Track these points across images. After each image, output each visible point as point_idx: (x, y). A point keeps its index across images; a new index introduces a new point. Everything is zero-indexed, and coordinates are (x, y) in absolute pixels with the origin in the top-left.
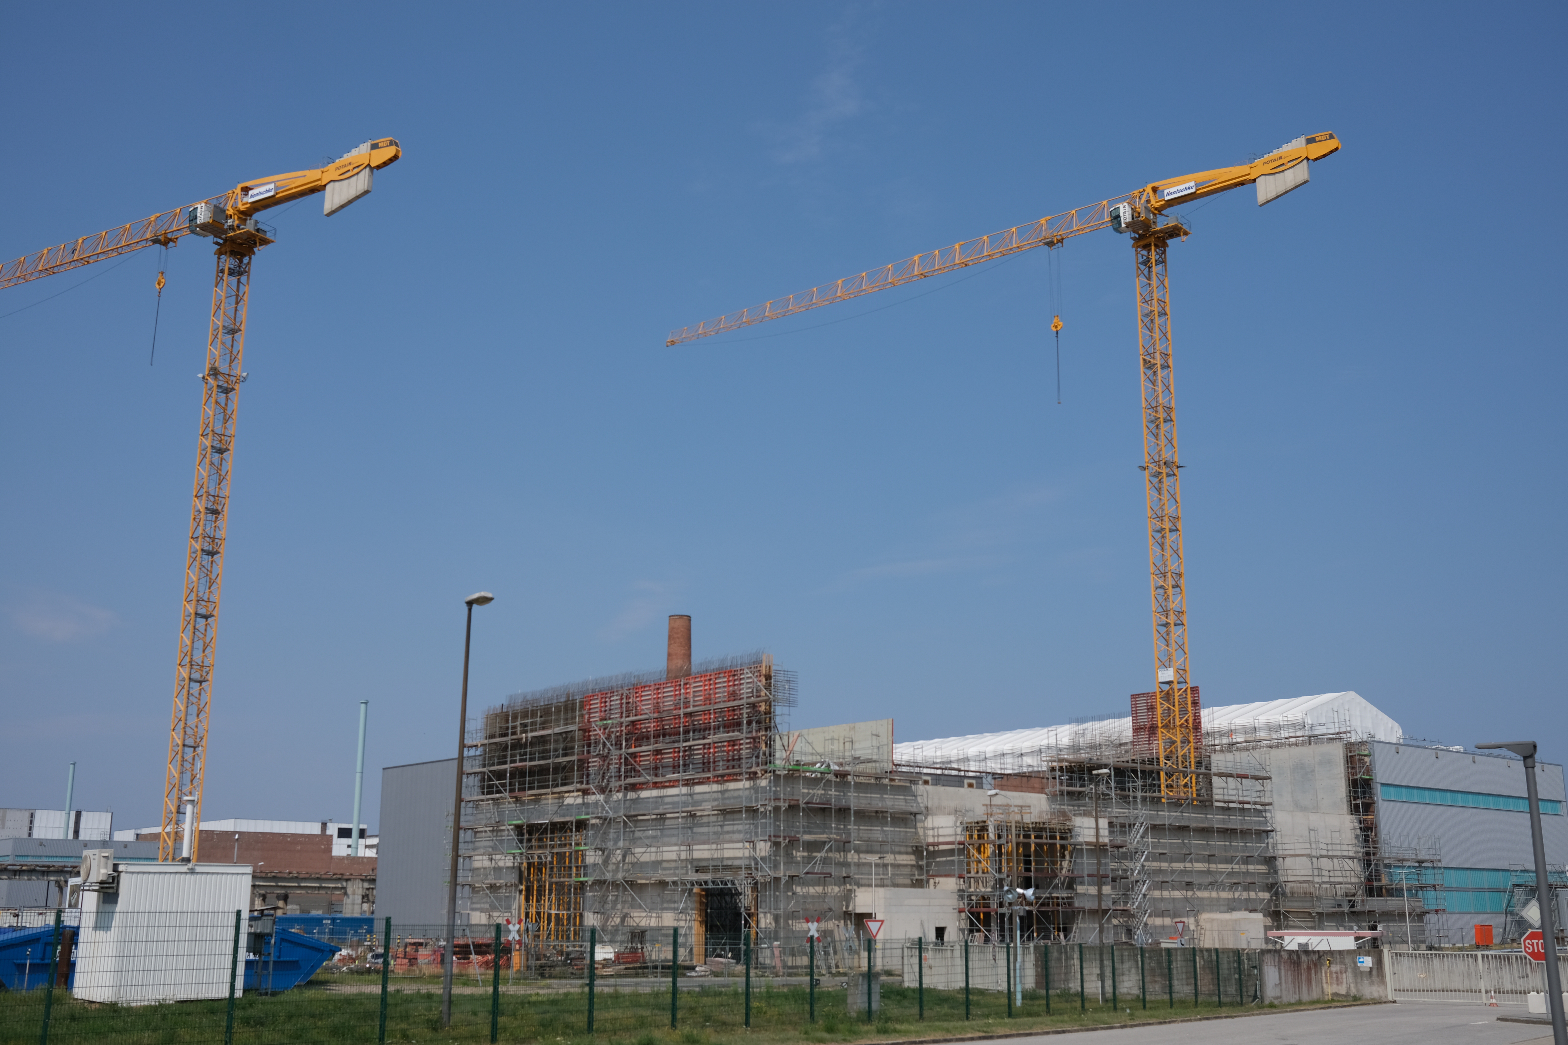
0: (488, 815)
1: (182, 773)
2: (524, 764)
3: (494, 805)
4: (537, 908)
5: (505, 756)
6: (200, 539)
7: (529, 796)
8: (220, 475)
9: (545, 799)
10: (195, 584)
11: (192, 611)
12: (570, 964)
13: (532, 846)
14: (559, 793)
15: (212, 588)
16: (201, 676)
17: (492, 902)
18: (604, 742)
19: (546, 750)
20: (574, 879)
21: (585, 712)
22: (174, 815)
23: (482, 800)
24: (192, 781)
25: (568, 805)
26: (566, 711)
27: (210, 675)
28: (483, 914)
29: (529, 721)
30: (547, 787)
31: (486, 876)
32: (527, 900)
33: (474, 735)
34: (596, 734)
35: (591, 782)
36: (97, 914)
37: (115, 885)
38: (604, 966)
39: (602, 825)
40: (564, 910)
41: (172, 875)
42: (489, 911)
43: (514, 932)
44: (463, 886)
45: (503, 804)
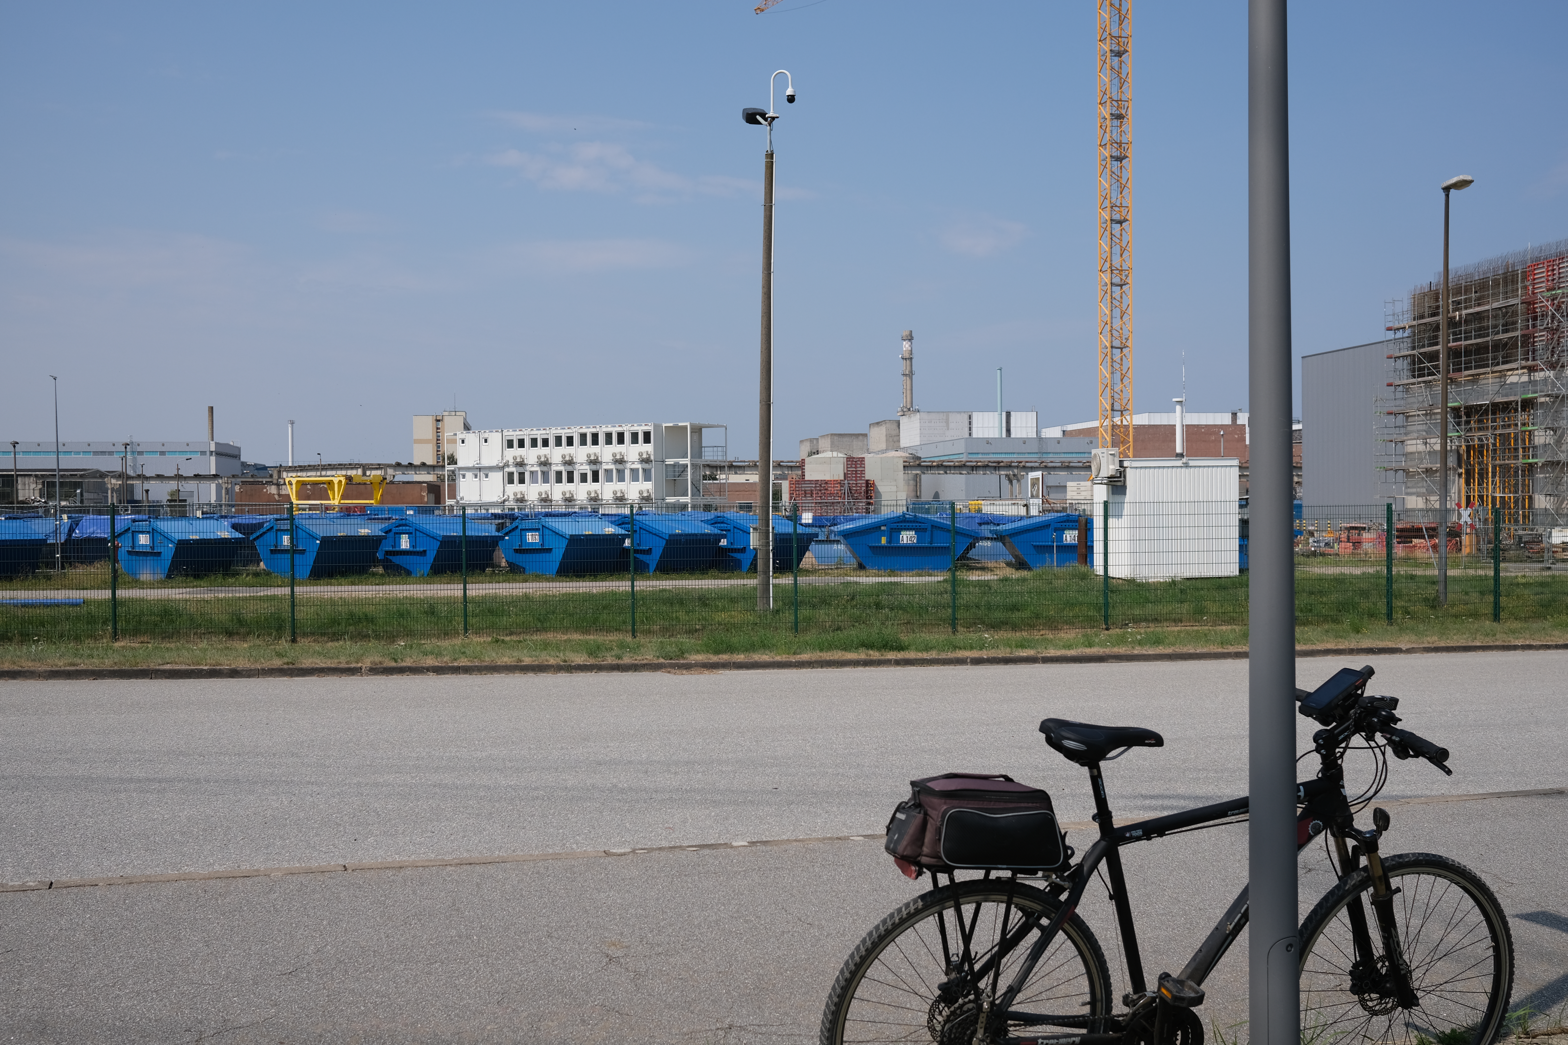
0: (1421, 399)
1: (1112, 373)
2: (1459, 343)
3: (1425, 388)
4: (1479, 491)
5: (1436, 337)
6: (1108, 146)
7: (1466, 376)
8: (1121, 78)
9: (1484, 379)
10: (1108, 191)
11: (1108, 218)
12: (1524, 547)
13: (1471, 429)
14: (1500, 371)
15: (1124, 193)
16: (1121, 279)
17: (1429, 486)
18: (1553, 314)
19: (1483, 327)
20: (1521, 461)
21: (1528, 283)
22: (1109, 412)
23: (1413, 384)
24: (1122, 380)
25: (1512, 383)
26: (1506, 283)
27: (1130, 278)
28: (1420, 499)
29: (1463, 298)
30: (1486, 366)
31: (1421, 460)
32: (1468, 483)
33: (1401, 317)
34: (1543, 306)
35: (1538, 358)
36: (1106, 504)
37: (1122, 479)
38: (1564, 550)
39: (1554, 403)
40: (1510, 492)
41: (1170, 469)
42: (1426, 496)
43: (1466, 515)
44: (1396, 471)
45: (1436, 386)
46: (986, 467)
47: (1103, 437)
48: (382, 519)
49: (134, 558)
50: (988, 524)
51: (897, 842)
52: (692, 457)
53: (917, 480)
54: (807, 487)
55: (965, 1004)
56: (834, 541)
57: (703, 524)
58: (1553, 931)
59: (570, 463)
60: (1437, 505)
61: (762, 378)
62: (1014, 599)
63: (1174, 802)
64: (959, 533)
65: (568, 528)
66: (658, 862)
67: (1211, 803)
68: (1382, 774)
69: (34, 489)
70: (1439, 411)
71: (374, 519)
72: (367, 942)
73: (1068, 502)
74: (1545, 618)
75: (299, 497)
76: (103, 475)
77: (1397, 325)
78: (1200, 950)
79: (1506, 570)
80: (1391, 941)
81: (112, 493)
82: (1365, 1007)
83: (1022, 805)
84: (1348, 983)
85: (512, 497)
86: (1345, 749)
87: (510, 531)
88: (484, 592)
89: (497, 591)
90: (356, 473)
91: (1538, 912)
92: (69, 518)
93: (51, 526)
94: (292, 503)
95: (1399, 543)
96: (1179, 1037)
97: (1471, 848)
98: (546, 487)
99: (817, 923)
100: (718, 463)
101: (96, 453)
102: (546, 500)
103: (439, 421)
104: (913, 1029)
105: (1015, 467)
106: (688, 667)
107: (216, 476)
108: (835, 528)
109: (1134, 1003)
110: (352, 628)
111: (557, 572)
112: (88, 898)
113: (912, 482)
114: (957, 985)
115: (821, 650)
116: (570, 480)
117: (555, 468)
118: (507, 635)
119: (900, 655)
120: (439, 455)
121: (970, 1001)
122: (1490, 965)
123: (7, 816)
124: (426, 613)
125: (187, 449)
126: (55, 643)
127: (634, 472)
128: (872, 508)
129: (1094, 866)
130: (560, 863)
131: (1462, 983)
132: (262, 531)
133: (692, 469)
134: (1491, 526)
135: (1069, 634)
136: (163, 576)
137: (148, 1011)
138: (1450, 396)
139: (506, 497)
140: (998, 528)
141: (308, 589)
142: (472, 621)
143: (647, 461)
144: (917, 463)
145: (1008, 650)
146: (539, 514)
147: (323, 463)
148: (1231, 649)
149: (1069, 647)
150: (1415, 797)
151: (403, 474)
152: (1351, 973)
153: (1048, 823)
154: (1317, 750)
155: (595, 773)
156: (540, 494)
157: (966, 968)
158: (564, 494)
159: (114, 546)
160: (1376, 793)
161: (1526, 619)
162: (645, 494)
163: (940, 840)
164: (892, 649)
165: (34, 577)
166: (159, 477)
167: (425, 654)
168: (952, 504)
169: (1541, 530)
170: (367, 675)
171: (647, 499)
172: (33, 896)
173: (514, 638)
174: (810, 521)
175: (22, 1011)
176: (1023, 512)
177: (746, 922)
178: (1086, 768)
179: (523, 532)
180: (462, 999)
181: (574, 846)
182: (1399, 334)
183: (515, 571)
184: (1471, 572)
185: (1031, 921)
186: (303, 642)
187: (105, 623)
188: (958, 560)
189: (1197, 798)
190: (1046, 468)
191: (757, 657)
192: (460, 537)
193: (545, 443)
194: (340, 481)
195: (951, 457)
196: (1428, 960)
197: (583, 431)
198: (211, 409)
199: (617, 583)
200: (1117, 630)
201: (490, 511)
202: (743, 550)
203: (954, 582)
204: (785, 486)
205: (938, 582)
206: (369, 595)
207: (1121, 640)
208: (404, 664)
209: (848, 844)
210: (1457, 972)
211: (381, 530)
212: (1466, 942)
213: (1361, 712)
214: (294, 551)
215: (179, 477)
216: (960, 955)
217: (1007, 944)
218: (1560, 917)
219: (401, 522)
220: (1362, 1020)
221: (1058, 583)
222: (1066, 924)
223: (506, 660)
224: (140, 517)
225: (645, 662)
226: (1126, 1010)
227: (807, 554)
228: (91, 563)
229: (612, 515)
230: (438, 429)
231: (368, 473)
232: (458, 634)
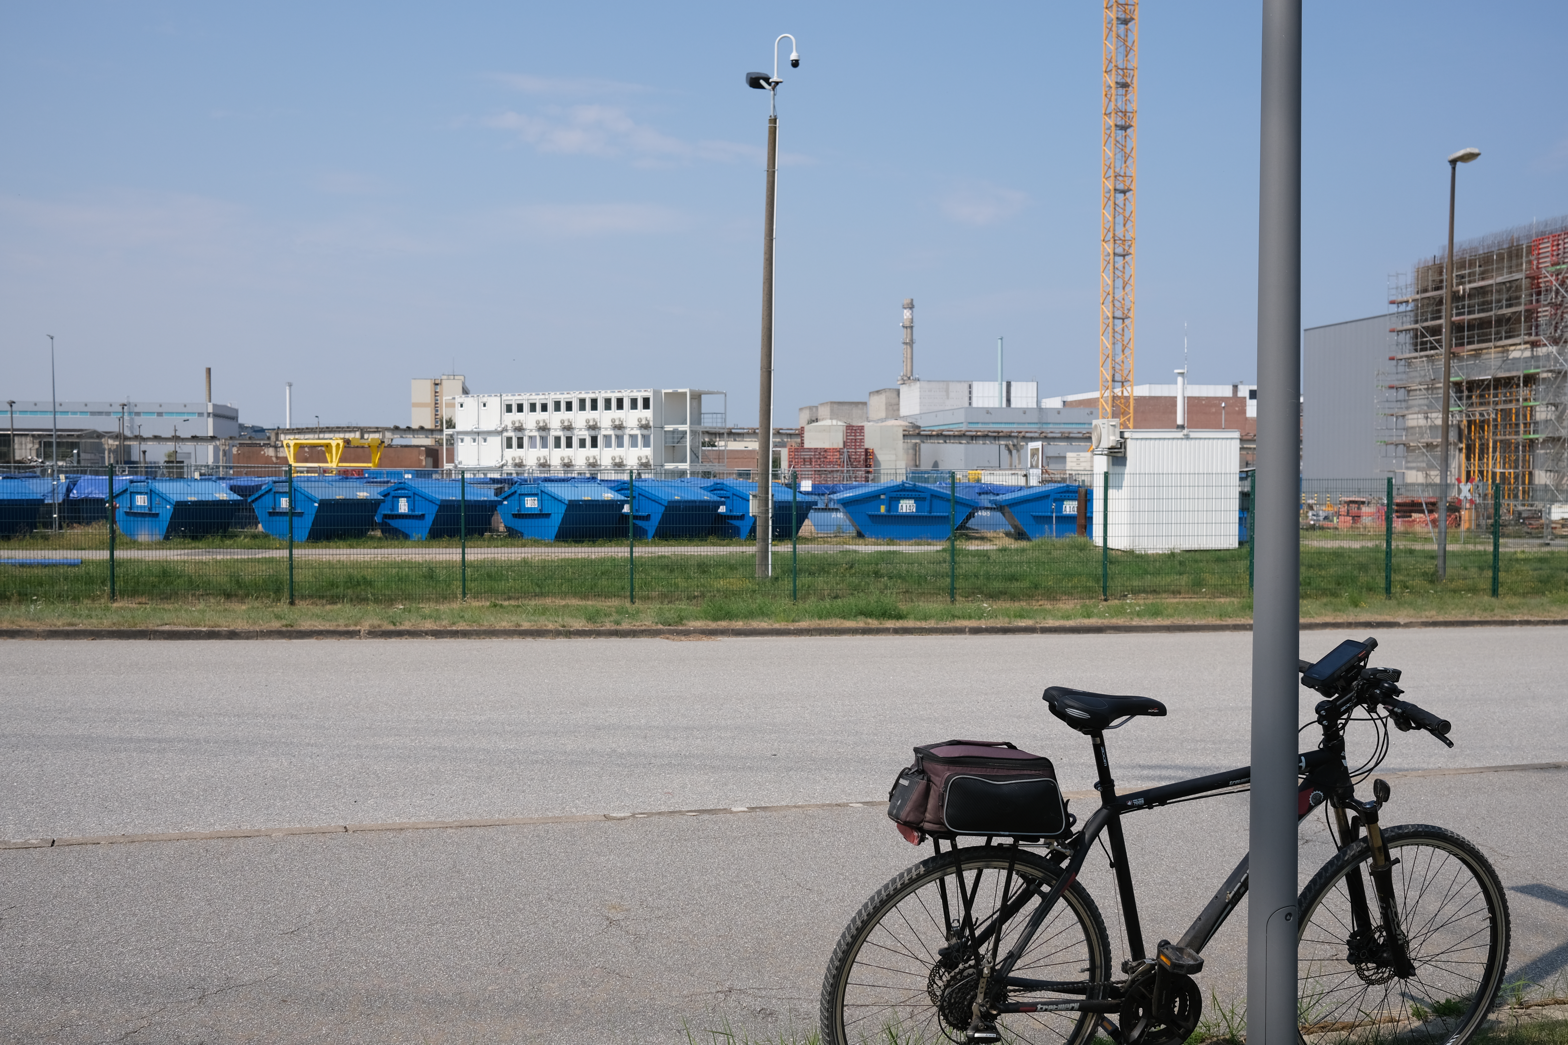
0: (1422, 373)
1: (1114, 344)
2: (1462, 317)
3: (1428, 362)
4: (1479, 466)
5: (1439, 311)
6: (1113, 114)
7: (1468, 351)
8: (1127, 46)
9: (1487, 354)
10: (1112, 160)
11: (1111, 187)
12: (1522, 523)
13: (1472, 404)
14: (1503, 346)
15: (1128, 163)
16: (1124, 250)
17: (1429, 461)
18: (1557, 289)
19: (1487, 301)
20: (1522, 437)
21: (1532, 258)
22: (1110, 383)
23: (1416, 358)
24: (1123, 351)
25: (1514, 359)
26: (1510, 258)
27: (1133, 248)
28: (1420, 474)
29: (1467, 271)
30: (1490, 341)
31: (1422, 435)
32: (1468, 458)
33: (1404, 291)
34: (1548, 281)
35: (1541, 333)
36: (1106, 475)
37: (1123, 450)
38: (1563, 526)
39: (1556, 378)
40: (1510, 468)
41: (1170, 441)
42: (1426, 470)
43: (1466, 490)
44: (1397, 445)
45: (1438, 360)
46: (985, 436)
47: (1104, 408)
48: (380, 482)
49: (132, 518)
50: (987, 493)
51: (900, 808)
52: (691, 423)
53: (916, 449)
54: (807, 455)
55: (965, 969)
56: (833, 509)
57: (702, 491)
58: (1548, 904)
59: (569, 428)
60: (1437, 480)
61: (763, 345)
62: (1013, 569)
63: (1171, 773)
64: (959, 502)
65: (567, 493)
66: (658, 826)
67: (1208, 774)
68: (1383, 745)
69: (30, 449)
70: (1441, 385)
71: (372, 482)
72: (368, 902)
73: (1068, 472)
74: (1543, 594)
75: (297, 459)
76: (100, 436)
77: (1400, 299)
78: (1199, 918)
79: (1505, 546)
80: (1389, 911)
81: (109, 453)
82: (1362, 977)
83: (1025, 772)
84: (1345, 951)
85: (510, 462)
86: (1347, 720)
87: (509, 496)
88: (483, 556)
89: (496, 556)
90: (354, 436)
91: (1533, 885)
92: (66, 478)
93: (50, 485)
94: (290, 466)
95: (1398, 517)
96: (1177, 1004)
97: (1467, 821)
98: (544, 452)
99: (816, 888)
100: (717, 430)
101: (93, 413)
102: (544, 465)
103: (437, 384)
104: (911, 994)
105: (1014, 437)
106: (687, 633)
107: (213, 438)
108: (835, 497)
109: (1133, 970)
110: (350, 592)
111: (556, 537)
112: (90, 856)
113: (911, 452)
114: (958, 951)
115: (820, 618)
116: (569, 445)
117: (553, 433)
118: (505, 600)
119: (899, 624)
120: (438, 419)
121: (970, 967)
122: (1486, 937)
123: (8, 774)
124: (425, 577)
125: (185, 410)
126: (53, 603)
127: (633, 438)
128: (871, 476)
129: (1096, 834)
130: (560, 827)
131: (1457, 954)
132: (260, 493)
133: (691, 435)
134: (1490, 502)
135: (1067, 605)
136: (161, 538)
137: (152, 968)
138: (1452, 371)
139: (504, 462)
140: (998, 498)
141: (307, 551)
142: (470, 585)
143: (646, 427)
144: (917, 431)
145: (1007, 620)
146: (538, 479)
147: (321, 426)
148: (1230, 621)
149: (1068, 617)
150: (1413, 770)
151: (402, 437)
152: (1348, 943)
153: (1052, 789)
154: (1319, 721)
155: (594, 738)
156: (539, 459)
157: (967, 932)
158: (562, 459)
159: (112, 507)
160: (1377, 764)
161: (1524, 595)
162: (644, 461)
163: (942, 806)
164: (891, 617)
165: (32, 537)
166: (156, 438)
167: (424, 618)
168: (953, 475)
169: (1539, 505)
170: (366, 638)
171: (646, 465)
172: (36, 854)
173: (513, 602)
174: (810, 489)
175: (27, 966)
176: (1022, 482)
177: (746, 886)
178: (1089, 736)
179: (522, 497)
180: (463, 960)
181: (574, 810)
182: (1403, 308)
183: (513, 535)
184: (1470, 547)
185: (1032, 887)
186: (302, 605)
187: (103, 583)
188: (957, 529)
189: (1195, 768)
190: (1045, 438)
191: (755, 624)
192: (459, 501)
193: (544, 408)
194: (338, 445)
195: (951, 427)
196: (1425, 931)
197: (582, 396)
198: (209, 371)
199: (616, 549)
200: (1116, 601)
201: (489, 476)
202: (742, 517)
203: (953, 552)
204: (784, 453)
205: (937, 551)
206: (367, 558)
207: (1120, 612)
208: (402, 628)
209: (847, 810)
210: (1453, 943)
211: (380, 493)
212: (1461, 914)
213: (1364, 684)
214: (292, 513)
215: (176, 438)
216: (961, 922)
217: (1008, 910)
218: (1555, 890)
219: (400, 486)
220: (1358, 989)
221: (1056, 554)
222: (1066, 891)
223: (505, 625)
224: (139, 478)
225: (643, 628)
226: (1124, 977)
227: (806, 522)
228: (88, 523)
229: (610, 481)
230: (436, 392)
231: (366, 436)
232: (457, 598)
